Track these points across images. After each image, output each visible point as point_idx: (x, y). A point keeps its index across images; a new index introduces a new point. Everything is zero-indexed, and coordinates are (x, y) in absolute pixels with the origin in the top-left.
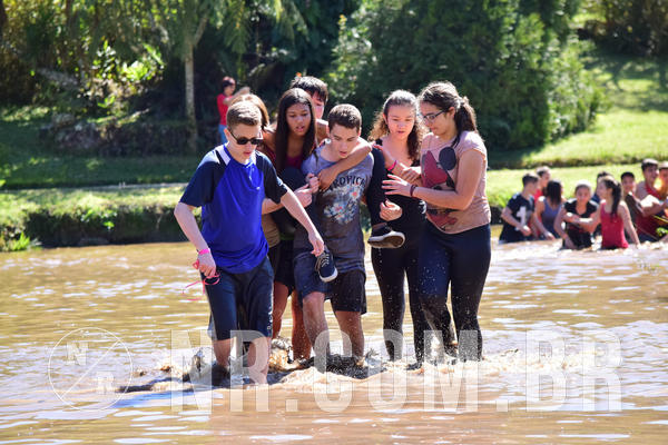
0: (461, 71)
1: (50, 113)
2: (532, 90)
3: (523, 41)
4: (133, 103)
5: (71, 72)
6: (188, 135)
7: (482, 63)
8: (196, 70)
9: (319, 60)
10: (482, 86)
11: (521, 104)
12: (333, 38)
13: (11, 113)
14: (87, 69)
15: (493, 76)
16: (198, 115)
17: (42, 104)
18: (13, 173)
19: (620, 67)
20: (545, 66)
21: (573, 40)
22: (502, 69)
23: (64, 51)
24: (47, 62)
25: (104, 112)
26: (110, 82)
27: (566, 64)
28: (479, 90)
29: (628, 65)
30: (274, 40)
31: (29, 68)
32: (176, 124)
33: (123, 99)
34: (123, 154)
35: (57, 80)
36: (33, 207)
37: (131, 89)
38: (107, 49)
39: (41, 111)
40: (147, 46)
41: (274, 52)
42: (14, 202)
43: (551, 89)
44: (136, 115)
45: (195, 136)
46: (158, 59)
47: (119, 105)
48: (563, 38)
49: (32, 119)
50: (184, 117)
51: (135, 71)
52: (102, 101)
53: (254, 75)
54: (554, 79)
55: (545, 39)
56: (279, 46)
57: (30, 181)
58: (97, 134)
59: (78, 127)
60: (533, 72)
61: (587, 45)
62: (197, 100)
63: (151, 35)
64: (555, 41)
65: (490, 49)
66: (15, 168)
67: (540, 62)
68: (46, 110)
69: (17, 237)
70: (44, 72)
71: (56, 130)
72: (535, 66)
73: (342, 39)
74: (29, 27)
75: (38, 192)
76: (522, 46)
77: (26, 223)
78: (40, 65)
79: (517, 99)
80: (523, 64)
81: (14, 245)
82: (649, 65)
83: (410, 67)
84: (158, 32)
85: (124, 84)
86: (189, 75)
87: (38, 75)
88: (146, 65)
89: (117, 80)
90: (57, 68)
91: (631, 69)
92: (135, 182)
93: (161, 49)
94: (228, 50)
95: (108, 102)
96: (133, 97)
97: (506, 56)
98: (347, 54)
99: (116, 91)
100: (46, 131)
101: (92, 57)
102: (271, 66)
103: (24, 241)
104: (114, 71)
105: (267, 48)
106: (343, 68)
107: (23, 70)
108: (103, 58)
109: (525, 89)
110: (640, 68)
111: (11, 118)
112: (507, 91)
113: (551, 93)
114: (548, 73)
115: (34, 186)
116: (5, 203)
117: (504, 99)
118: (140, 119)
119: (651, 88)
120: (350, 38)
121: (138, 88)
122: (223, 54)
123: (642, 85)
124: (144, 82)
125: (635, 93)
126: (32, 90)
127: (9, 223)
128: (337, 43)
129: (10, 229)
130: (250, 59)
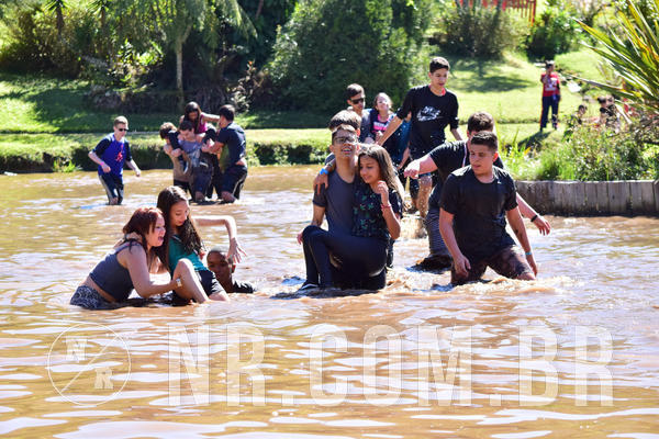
0: (355, 63)
1: (89, 85)
2: (399, 75)
3: (395, 45)
4: (142, 79)
5: (104, 59)
6: (178, 100)
7: (368, 58)
8: (184, 58)
9: (263, 52)
10: (367, 72)
11: (393, 85)
12: (273, 39)
13: (65, 84)
14: (114, 59)
15: (376, 66)
16: (185, 88)
17: (85, 79)
18: (65, 122)
19: (455, 63)
20: (408, 61)
21: (426, 45)
22: (381, 62)
23: (100, 45)
24: (89, 52)
25: (124, 85)
26: (128, 65)
27: (421, 60)
28: (366, 75)
29: (460, 62)
30: (235, 40)
31: (78, 55)
32: (170, 93)
33: (136, 76)
34: (136, 112)
35: (94, 63)
36: (77, 145)
37: (142, 70)
38: (128, 44)
39: (84, 83)
40: (153, 43)
41: (234, 48)
42: (65, 142)
43: (411, 75)
44: (144, 87)
46: (160, 51)
47: (134, 80)
48: (419, 43)
49: (78, 88)
50: (175, 89)
51: (144, 59)
52: (123, 77)
53: (221, 63)
54: (413, 70)
55: (408, 44)
56: (237, 44)
57: (77, 128)
58: (119, 98)
59: (108, 94)
60: (400, 64)
61: (435, 48)
62: (183, 79)
63: (155, 36)
64: (414, 45)
65: (373, 49)
66: (66, 119)
67: (405, 58)
68: (87, 83)
69: (67, 164)
70: (86, 58)
71: (93, 96)
72: (402, 61)
73: (278, 41)
74: (78, 29)
75: (80, 135)
76: (394, 48)
77: (73, 155)
78: (84, 54)
79: (389, 82)
80: (394, 60)
81: (65, 169)
82: (473, 63)
83: (322, 60)
84: (160, 34)
85: (137, 66)
86: (179, 62)
87: (83, 60)
88: (152, 55)
89: (133, 64)
90: (97, 57)
91: (462, 64)
92: (142, 130)
93: (162, 44)
94: (205, 46)
95: (127, 78)
96: (143, 74)
97: (383, 54)
98: (282, 50)
99: (132, 71)
100: (87, 96)
101: (118, 49)
102: (233, 57)
103: (71, 167)
104: (131, 58)
105: (229, 45)
106: (278, 59)
107: (73, 57)
108: (125, 50)
109: (395, 76)
110: (467, 64)
111: (65, 87)
112: (384, 76)
113: (411, 78)
114: (409, 66)
115: (79, 132)
116: (59, 143)
117: (382, 81)
118: (147, 90)
119: (473, 77)
120: (284, 40)
121: (146, 69)
122: (201, 48)
123: (467, 75)
124: (150, 65)
125: (463, 80)
126: (79, 70)
127: (62, 155)
128: (275, 43)
129: (63, 159)
130: (219, 52)
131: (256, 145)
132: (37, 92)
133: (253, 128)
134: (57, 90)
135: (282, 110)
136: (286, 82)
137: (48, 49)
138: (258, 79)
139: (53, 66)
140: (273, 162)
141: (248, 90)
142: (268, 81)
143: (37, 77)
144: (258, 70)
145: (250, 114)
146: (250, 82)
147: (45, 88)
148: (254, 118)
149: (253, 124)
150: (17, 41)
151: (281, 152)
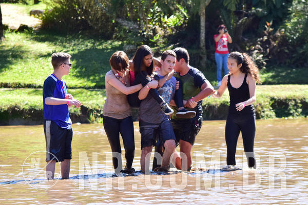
1: (122, 45)
4: (169, 39)
5: (135, 21)
6: (201, 58)
8: (207, 21)
9: (280, 15)
12: (289, 2)
13: (101, 44)
14: (144, 19)
16: (207, 47)
17: (118, 39)
23: (132, 8)
24: (121, 15)
25: (154, 44)
26: (157, 27)
30: (254, 3)
31: (112, 18)
32: (194, 52)
33: (164, 37)
35: (127, 25)
37: (169, 31)
38: (157, 8)
39: (117, 43)
40: (179, 6)
41: (253, 10)
45: (205, 59)
46: (185, 14)
47: (161, 41)
49: (112, 48)
50: (199, 48)
51: (172, 21)
52: (152, 38)
53: (241, 24)
56: (256, 6)
62: (206, 38)
68: (120, 43)
70: (120, 21)
73: (294, 3)
78: (118, 17)
85: (165, 28)
86: (203, 23)
87: (116, 22)
88: (178, 17)
89: (161, 26)
90: (128, 19)
93: (188, 8)
94: (226, 8)
95: (155, 39)
96: (170, 35)
98: (298, 12)
99: (160, 32)
101: (147, 11)
102: (251, 18)
104: (160, 21)
105: (249, 8)
106: (294, 20)
107: (108, 20)
108: (154, 13)
111: (101, 47)
116: (95, 96)
120: (300, 2)
121: (173, 31)
122: (223, 11)
124: (176, 27)
126: (113, 31)
127: (97, 108)
128: (291, 5)
129: (98, 111)
130: (239, 14)
131: (272, 99)
132: (76, 52)
133: (270, 83)
134: (93, 49)
135: (297, 67)
136: (301, 41)
137: (86, 12)
138: (275, 39)
139: (91, 28)
140: (288, 114)
141: (265, 49)
142: (284, 41)
143: (76, 37)
144: (275, 31)
145: (267, 71)
146: (268, 42)
147: (83, 48)
148: (271, 74)
149: (270, 80)
150: (59, 6)
151: (296, 105)
